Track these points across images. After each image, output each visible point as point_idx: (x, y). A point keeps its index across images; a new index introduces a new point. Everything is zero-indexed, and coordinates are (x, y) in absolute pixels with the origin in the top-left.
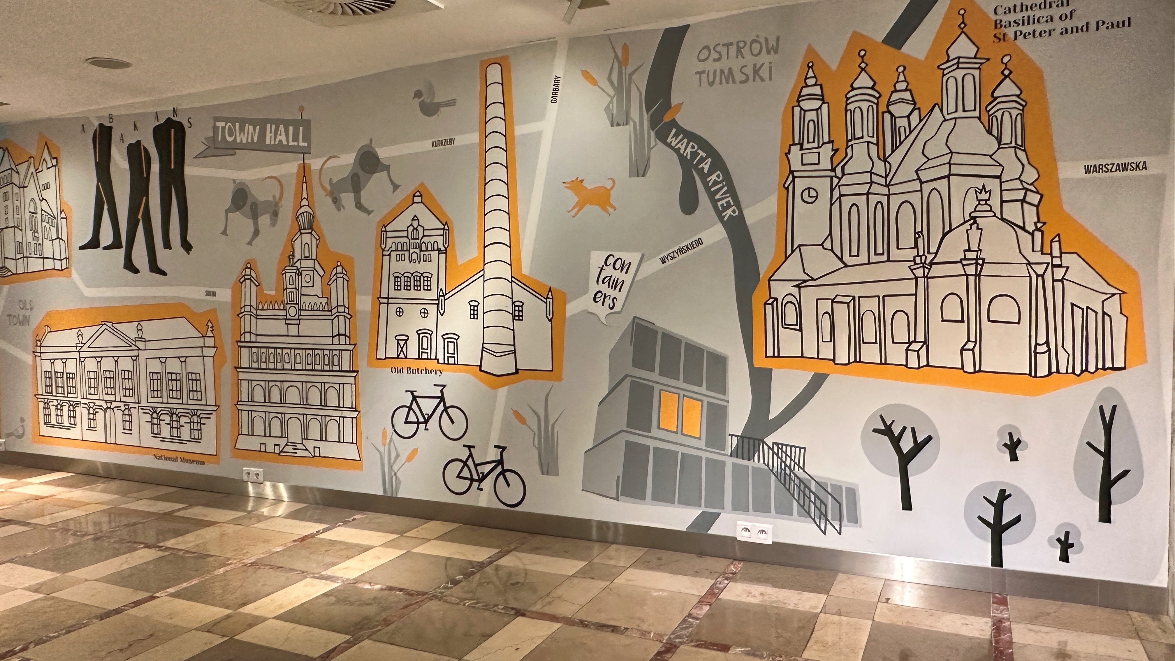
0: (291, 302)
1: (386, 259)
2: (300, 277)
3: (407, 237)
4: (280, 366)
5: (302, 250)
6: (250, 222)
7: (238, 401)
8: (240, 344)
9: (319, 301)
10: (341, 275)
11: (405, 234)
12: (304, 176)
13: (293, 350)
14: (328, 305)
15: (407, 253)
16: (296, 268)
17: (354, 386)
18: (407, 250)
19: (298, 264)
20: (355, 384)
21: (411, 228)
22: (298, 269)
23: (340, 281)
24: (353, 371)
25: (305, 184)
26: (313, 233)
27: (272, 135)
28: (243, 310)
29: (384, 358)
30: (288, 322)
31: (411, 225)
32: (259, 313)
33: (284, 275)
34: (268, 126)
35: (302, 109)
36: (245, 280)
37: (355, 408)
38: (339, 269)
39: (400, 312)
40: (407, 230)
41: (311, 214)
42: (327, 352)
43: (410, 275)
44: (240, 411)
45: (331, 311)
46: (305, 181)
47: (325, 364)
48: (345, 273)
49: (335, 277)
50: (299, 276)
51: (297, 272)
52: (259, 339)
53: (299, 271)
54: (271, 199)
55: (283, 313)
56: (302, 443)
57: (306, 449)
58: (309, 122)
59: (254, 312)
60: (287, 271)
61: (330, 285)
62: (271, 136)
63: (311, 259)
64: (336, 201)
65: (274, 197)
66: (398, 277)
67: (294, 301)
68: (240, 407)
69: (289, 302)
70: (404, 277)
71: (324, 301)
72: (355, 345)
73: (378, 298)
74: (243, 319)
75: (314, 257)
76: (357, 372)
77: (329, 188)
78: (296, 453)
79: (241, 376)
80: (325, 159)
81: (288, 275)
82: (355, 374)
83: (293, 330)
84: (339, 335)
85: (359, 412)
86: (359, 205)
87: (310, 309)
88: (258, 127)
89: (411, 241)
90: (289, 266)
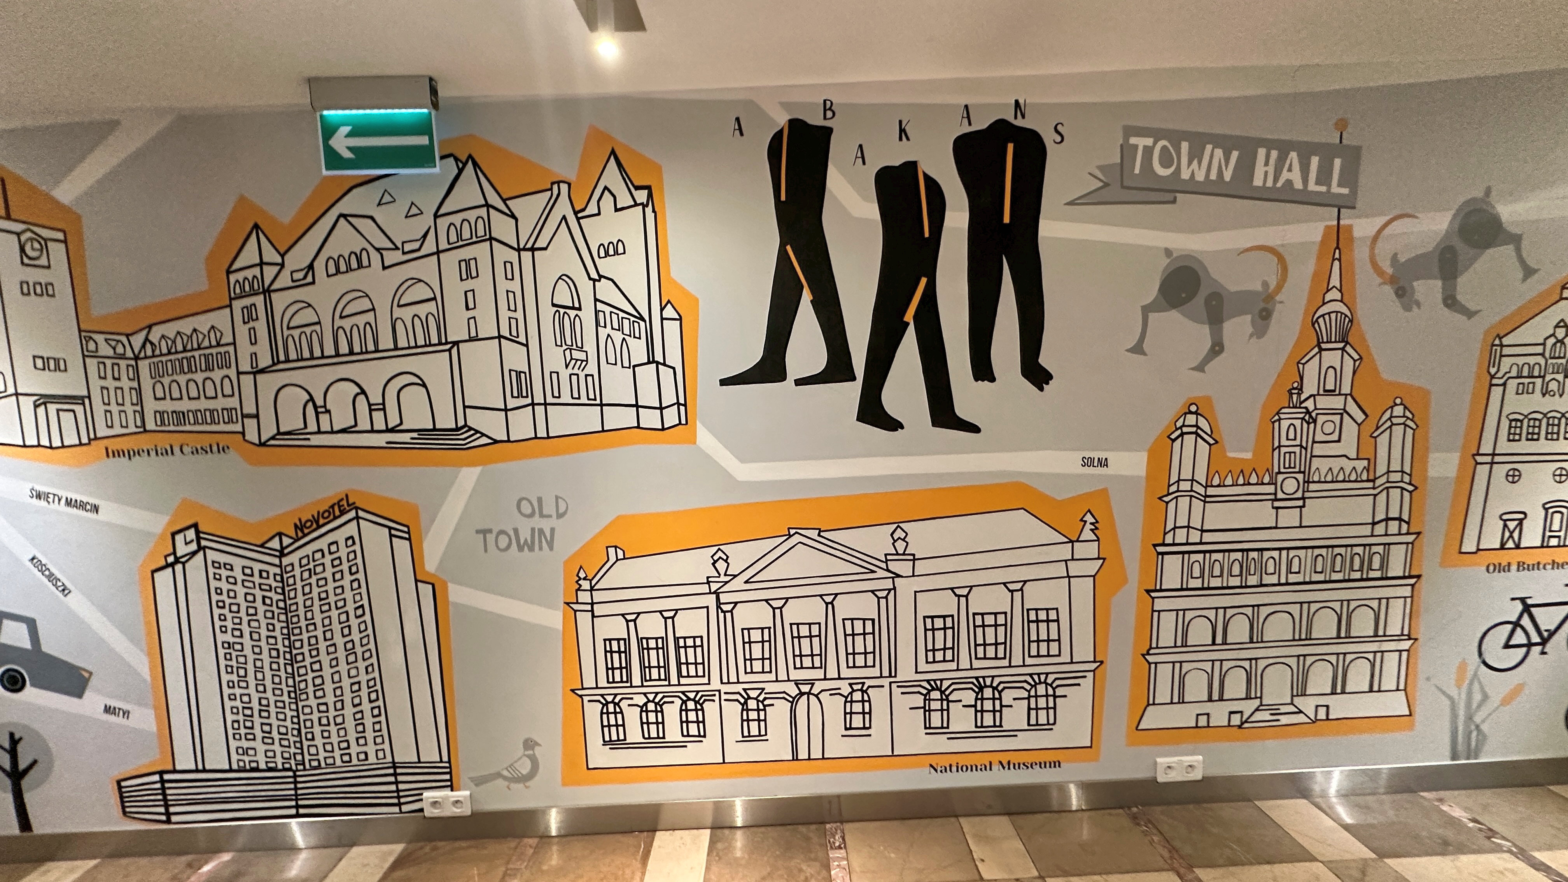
0: (1290, 471)
1: (1497, 392)
2: (1312, 425)
3: (1543, 355)
4: (1253, 580)
5: (1322, 378)
6: (1206, 329)
7: (1151, 648)
8: (1160, 549)
9: (1348, 465)
10: (1402, 420)
11: (1539, 349)
12: (1338, 247)
13: (1284, 553)
14: (1368, 471)
15: (1539, 381)
16: (1304, 410)
17: (1409, 600)
18: (1539, 377)
19: (1310, 404)
20: (1412, 597)
21: (1552, 340)
22: (1308, 412)
23: (1398, 431)
24: (1410, 577)
25: (1337, 263)
26: (1348, 349)
27: (1271, 169)
28: (1173, 488)
29: (1474, 550)
30: (1276, 504)
31: (1553, 335)
32: (1211, 491)
33: (1277, 424)
34: (1262, 152)
35: (1342, 126)
36: (1182, 434)
37: (1409, 635)
38: (1399, 410)
39: (1514, 477)
40: (1544, 344)
41: (1346, 316)
42: (1359, 550)
43: (1539, 416)
44: (1153, 666)
45: (1373, 481)
46: (1337, 256)
47: (1352, 569)
48: (1410, 416)
49: (1389, 424)
50: (1308, 423)
51: (1307, 418)
52: (1207, 537)
53: (1311, 417)
54: (1258, 287)
55: (1271, 489)
56: (1292, 704)
57: (1301, 712)
58: (1358, 150)
59: (1202, 490)
60: (1282, 416)
61: (1375, 437)
62: (1266, 173)
63: (1340, 394)
64: (1402, 293)
65: (1265, 284)
66: (1516, 420)
67: (1294, 468)
68: (1151, 659)
69: (1282, 470)
70: (1530, 420)
71: (1361, 465)
72: (1419, 534)
73: (1474, 455)
74: (1172, 505)
75: (1346, 389)
76: (1419, 577)
77: (1390, 271)
78: (1278, 720)
79: (1159, 605)
80: (1388, 218)
81: (1285, 424)
82: (1413, 581)
83: (1289, 517)
84: (1387, 519)
85: (1416, 639)
86: (1450, 301)
87: (1329, 478)
88: (1235, 154)
89: (1550, 361)
90: (1289, 407)
